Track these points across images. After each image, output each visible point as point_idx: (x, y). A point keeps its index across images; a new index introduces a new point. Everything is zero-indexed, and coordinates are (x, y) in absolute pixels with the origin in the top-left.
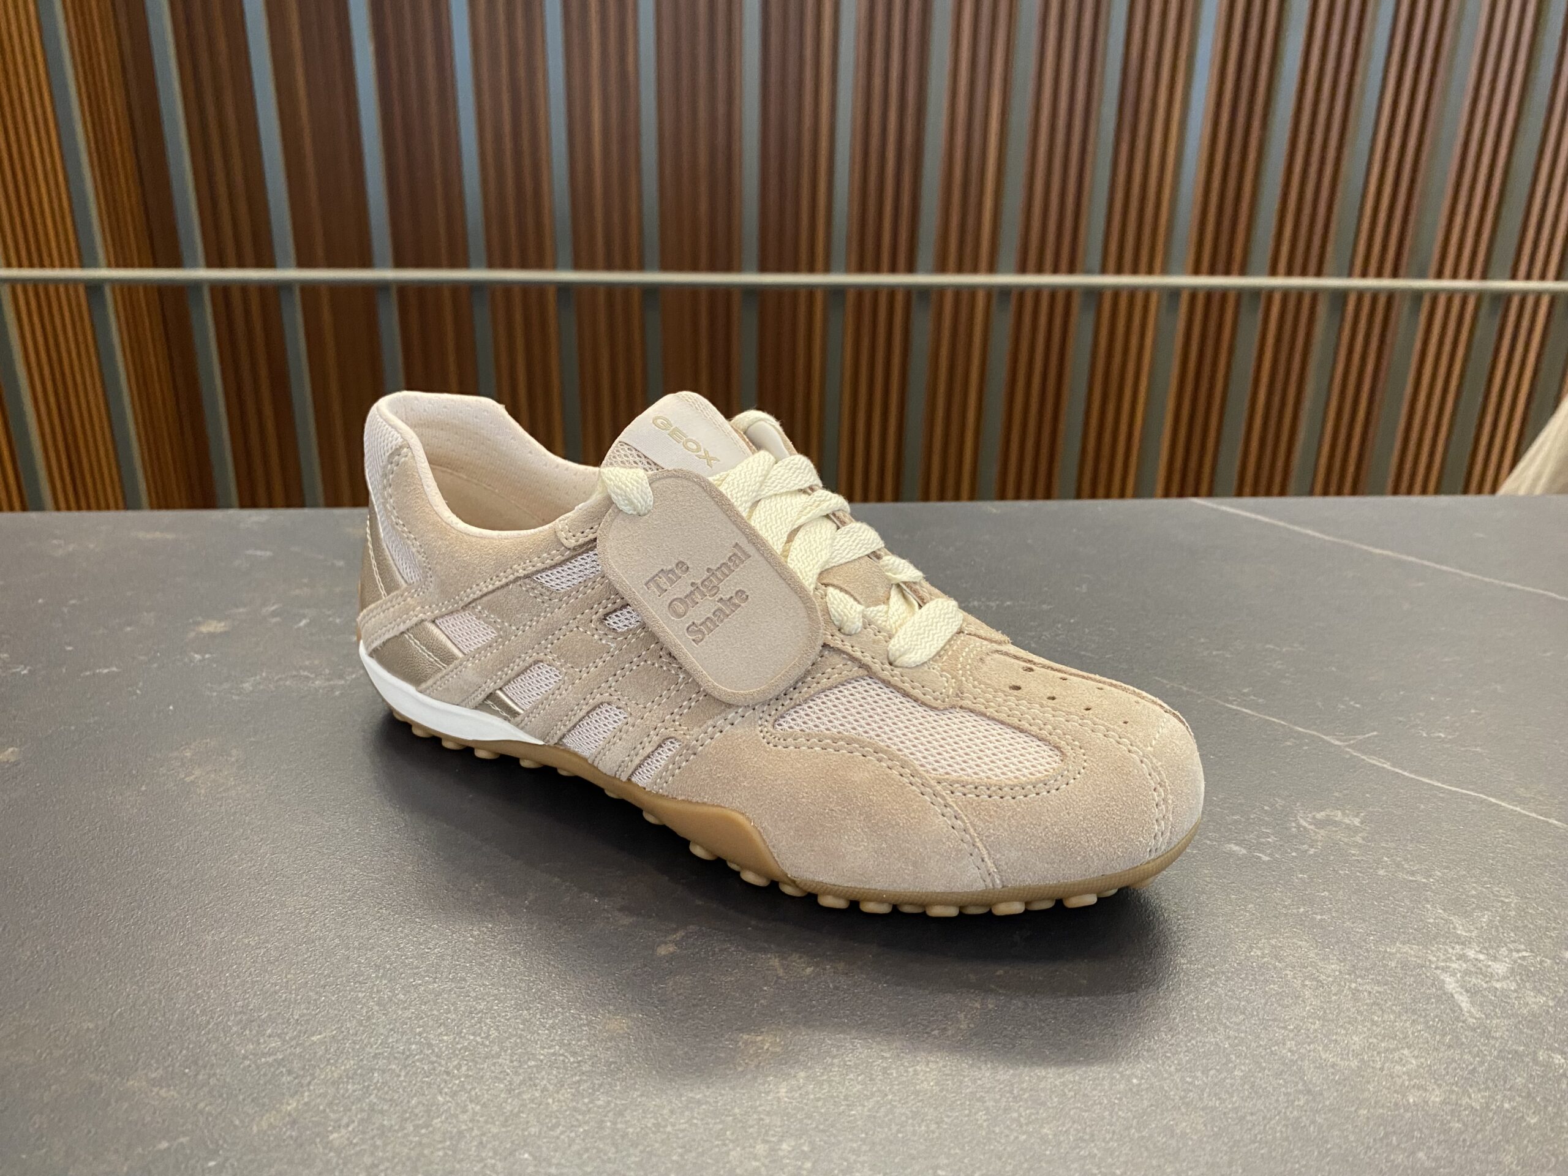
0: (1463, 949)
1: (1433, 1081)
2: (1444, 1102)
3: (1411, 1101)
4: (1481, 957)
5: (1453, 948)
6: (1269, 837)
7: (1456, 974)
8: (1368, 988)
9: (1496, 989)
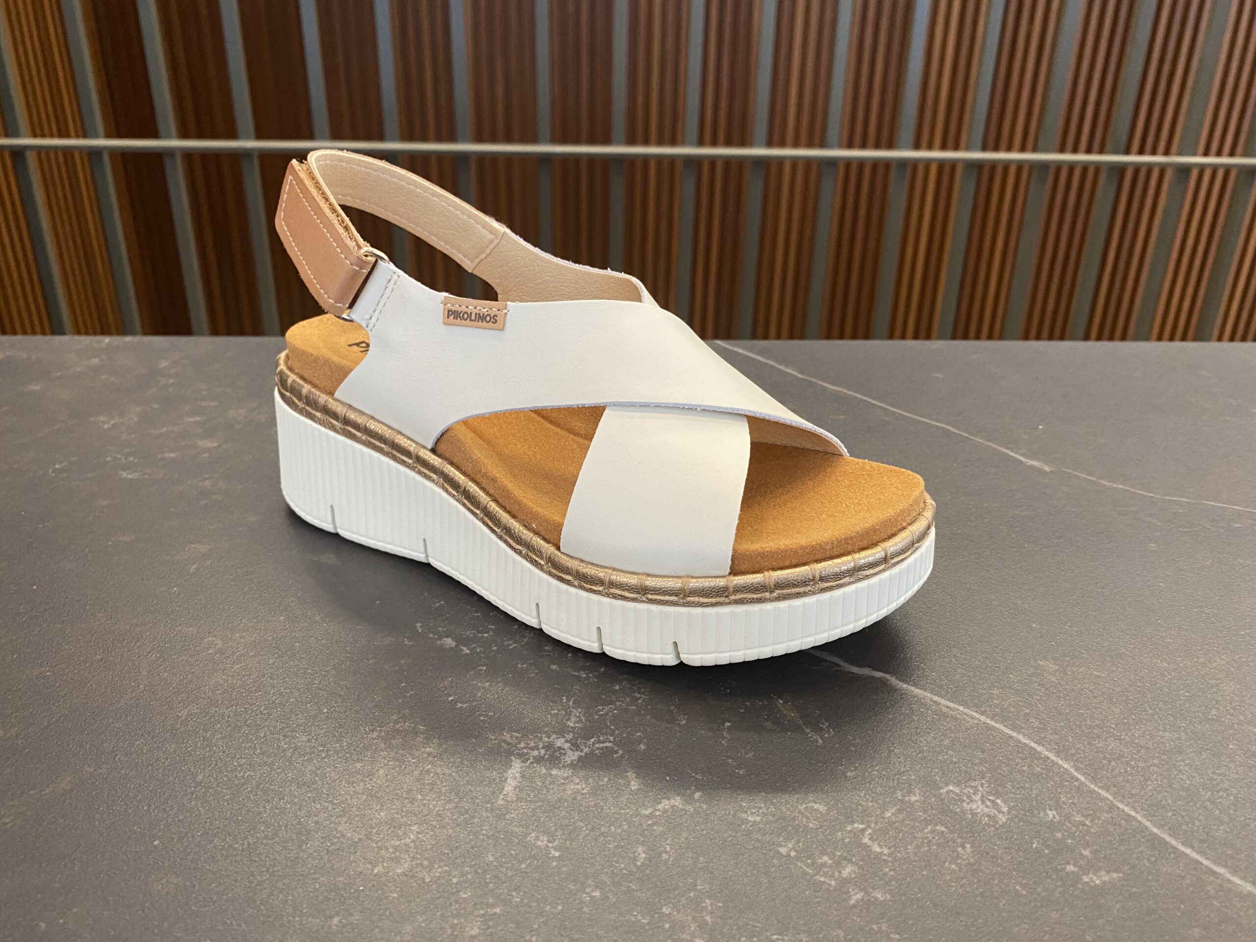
0: (557, 738)
1: (412, 855)
2: (404, 874)
3: (376, 871)
4: (567, 745)
5: (549, 738)
6: (486, 633)
7: (529, 759)
8: (439, 770)
9: (551, 775)
